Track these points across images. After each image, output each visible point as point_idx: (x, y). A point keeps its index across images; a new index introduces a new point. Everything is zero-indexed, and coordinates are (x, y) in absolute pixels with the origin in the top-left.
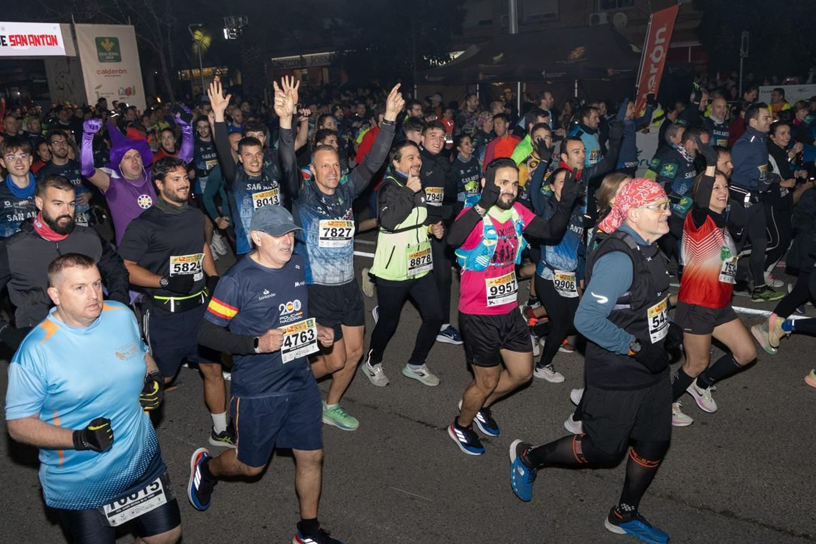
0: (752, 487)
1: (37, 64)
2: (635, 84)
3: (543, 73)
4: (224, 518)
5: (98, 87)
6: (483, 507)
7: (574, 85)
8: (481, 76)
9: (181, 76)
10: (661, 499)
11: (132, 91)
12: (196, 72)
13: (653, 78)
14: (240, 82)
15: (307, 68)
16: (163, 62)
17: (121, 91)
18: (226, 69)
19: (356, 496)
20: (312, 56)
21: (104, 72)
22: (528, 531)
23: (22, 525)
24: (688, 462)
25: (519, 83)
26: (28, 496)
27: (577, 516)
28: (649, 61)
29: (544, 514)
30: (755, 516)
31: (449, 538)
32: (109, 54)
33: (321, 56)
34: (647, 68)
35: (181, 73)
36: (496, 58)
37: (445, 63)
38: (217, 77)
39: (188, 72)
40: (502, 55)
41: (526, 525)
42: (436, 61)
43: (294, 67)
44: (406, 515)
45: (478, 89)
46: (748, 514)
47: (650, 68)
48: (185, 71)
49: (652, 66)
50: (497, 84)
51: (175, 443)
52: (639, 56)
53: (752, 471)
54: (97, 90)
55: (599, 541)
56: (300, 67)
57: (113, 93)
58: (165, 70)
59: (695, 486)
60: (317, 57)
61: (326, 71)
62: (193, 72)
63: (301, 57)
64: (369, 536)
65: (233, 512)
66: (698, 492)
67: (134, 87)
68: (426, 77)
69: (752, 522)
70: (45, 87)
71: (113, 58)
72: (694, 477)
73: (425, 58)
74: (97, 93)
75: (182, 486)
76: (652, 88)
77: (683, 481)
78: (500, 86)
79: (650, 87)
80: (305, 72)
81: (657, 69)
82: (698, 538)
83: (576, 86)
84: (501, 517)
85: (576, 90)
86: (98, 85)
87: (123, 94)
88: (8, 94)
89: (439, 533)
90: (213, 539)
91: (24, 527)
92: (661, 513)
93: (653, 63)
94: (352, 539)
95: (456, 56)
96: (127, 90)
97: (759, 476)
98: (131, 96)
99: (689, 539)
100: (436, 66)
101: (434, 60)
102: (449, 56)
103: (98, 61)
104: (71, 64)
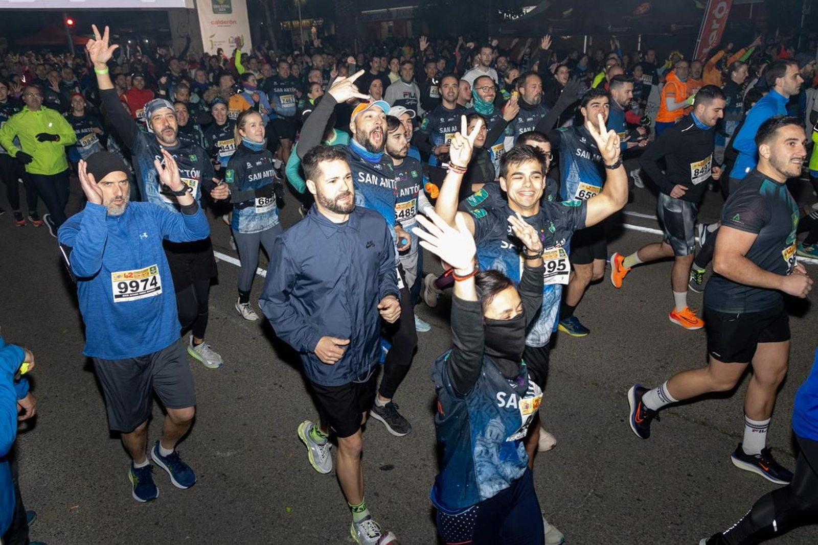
0: (782, 419)
1: (161, 15)
2: (697, 39)
3: (610, 28)
4: (309, 414)
5: (212, 36)
7: (638, 40)
8: (551, 30)
9: (283, 27)
12: (296, 23)
13: (714, 33)
14: (333, 32)
15: (392, 20)
16: (268, 14)
17: (231, 39)
18: (321, 21)
19: (422, 403)
20: (398, 10)
21: (217, 22)
22: (571, 444)
25: (586, 37)
27: (617, 434)
28: (712, 16)
29: (588, 430)
30: (782, 446)
32: (222, 6)
33: (406, 10)
34: (710, 23)
35: (283, 24)
36: (566, 13)
37: (517, 17)
38: (313, 28)
39: (289, 24)
40: (571, 10)
41: (570, 438)
42: (510, 15)
43: (381, 20)
46: (776, 444)
47: (712, 24)
48: (286, 22)
49: (714, 21)
50: (565, 38)
52: (702, 11)
53: (783, 405)
54: (213, 39)
56: (386, 19)
57: (224, 42)
58: (269, 21)
59: (728, 414)
60: (401, 10)
61: (409, 24)
62: (293, 23)
63: (388, 10)
66: (730, 420)
67: (242, 36)
68: (500, 30)
69: (780, 451)
70: (169, 35)
71: (225, 10)
72: (727, 407)
74: (211, 41)
77: (717, 410)
78: (568, 39)
79: (710, 42)
80: (391, 24)
81: (719, 25)
83: (640, 40)
85: (639, 44)
86: (212, 34)
87: (233, 43)
88: (138, 41)
92: (694, 437)
93: (715, 18)
94: (417, 440)
95: (528, 11)
96: (236, 39)
97: (789, 409)
99: (719, 462)
100: (509, 20)
101: (508, 14)
102: (522, 10)
103: (213, 14)
104: (190, 15)
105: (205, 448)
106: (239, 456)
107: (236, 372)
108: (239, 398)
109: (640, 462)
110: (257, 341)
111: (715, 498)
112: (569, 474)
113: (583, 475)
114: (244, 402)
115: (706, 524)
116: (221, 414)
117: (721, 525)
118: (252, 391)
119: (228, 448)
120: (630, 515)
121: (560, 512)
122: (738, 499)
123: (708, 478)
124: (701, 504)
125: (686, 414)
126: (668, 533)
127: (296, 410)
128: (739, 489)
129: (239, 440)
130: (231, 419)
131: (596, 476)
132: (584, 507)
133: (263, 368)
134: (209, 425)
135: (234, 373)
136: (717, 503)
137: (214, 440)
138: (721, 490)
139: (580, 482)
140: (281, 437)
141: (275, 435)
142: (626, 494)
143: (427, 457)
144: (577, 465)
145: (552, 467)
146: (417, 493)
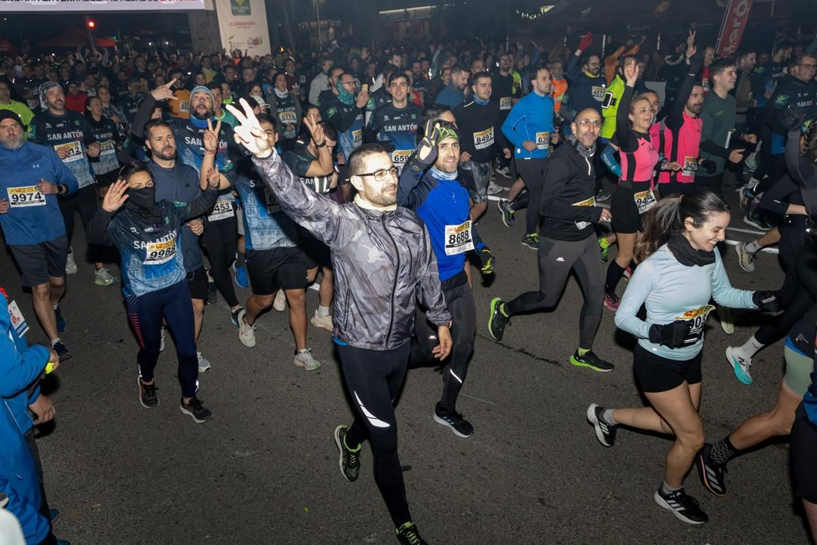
1: (181, 17)
2: (717, 37)
3: (628, 27)
4: (327, 414)
5: (232, 38)
6: (551, 422)
7: (657, 38)
8: (569, 29)
9: (301, 28)
10: (715, 427)
11: (260, 42)
12: (313, 24)
13: (735, 32)
14: (351, 33)
15: (410, 21)
16: (286, 15)
17: (250, 41)
18: (339, 22)
20: (415, 11)
21: (237, 24)
22: (590, 446)
23: (166, 407)
24: (744, 395)
25: (604, 36)
26: (170, 384)
28: (733, 15)
31: (519, 447)
32: (241, 8)
33: (423, 10)
34: (730, 21)
35: (301, 26)
36: (584, 12)
37: (535, 16)
38: (331, 28)
39: (307, 24)
40: (590, 9)
42: (528, 15)
43: (399, 20)
44: (482, 423)
45: (565, 41)
47: (733, 22)
48: (304, 23)
49: (735, 20)
51: (288, 348)
52: (723, 10)
54: (231, 40)
55: (655, 460)
56: (404, 19)
57: (243, 43)
58: (287, 22)
60: (419, 10)
61: (427, 24)
62: (311, 24)
63: (406, 10)
64: (449, 439)
65: (335, 410)
67: (261, 37)
68: (518, 30)
70: (188, 38)
71: (244, 11)
73: (518, 12)
74: (230, 42)
75: (293, 384)
76: (734, 42)
77: (737, 413)
79: (731, 41)
80: (409, 24)
81: (740, 23)
82: (749, 464)
83: (659, 39)
84: (566, 432)
85: (659, 43)
86: (231, 35)
87: (251, 44)
88: (158, 43)
89: (511, 441)
90: (318, 431)
91: (167, 409)
93: (736, 16)
95: (546, 10)
96: (255, 40)
98: (258, 46)
99: (740, 465)
100: (528, 20)
101: (525, 14)
102: (540, 10)
103: (231, 15)
104: (209, 17)
105: (224, 448)
106: (258, 455)
107: (254, 372)
108: (257, 398)
109: (659, 465)
110: (275, 341)
111: (736, 501)
112: (587, 476)
113: (601, 478)
114: (263, 402)
115: (726, 528)
116: (240, 413)
117: (741, 528)
118: (270, 391)
119: (247, 448)
120: (649, 517)
121: (579, 515)
122: (760, 502)
123: (729, 481)
124: (722, 507)
125: (706, 416)
126: (688, 537)
127: (315, 411)
128: (760, 493)
129: (258, 440)
130: (250, 419)
131: (614, 478)
132: (603, 509)
133: (281, 368)
134: (228, 424)
135: (252, 373)
136: (738, 506)
137: (233, 440)
138: (742, 493)
139: (598, 484)
140: (300, 437)
141: (294, 435)
142: (646, 496)
143: (445, 458)
144: (595, 467)
145: (570, 469)
146: (435, 494)
